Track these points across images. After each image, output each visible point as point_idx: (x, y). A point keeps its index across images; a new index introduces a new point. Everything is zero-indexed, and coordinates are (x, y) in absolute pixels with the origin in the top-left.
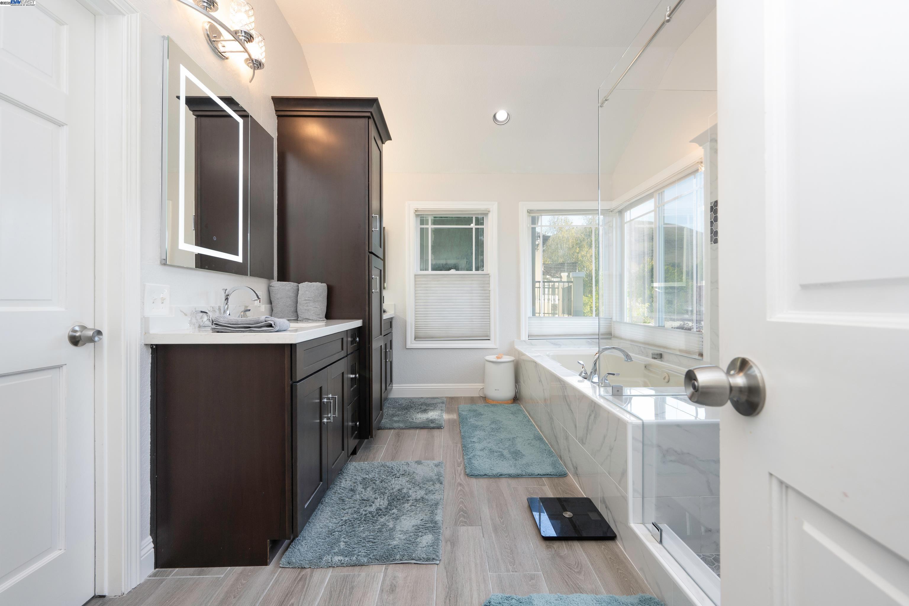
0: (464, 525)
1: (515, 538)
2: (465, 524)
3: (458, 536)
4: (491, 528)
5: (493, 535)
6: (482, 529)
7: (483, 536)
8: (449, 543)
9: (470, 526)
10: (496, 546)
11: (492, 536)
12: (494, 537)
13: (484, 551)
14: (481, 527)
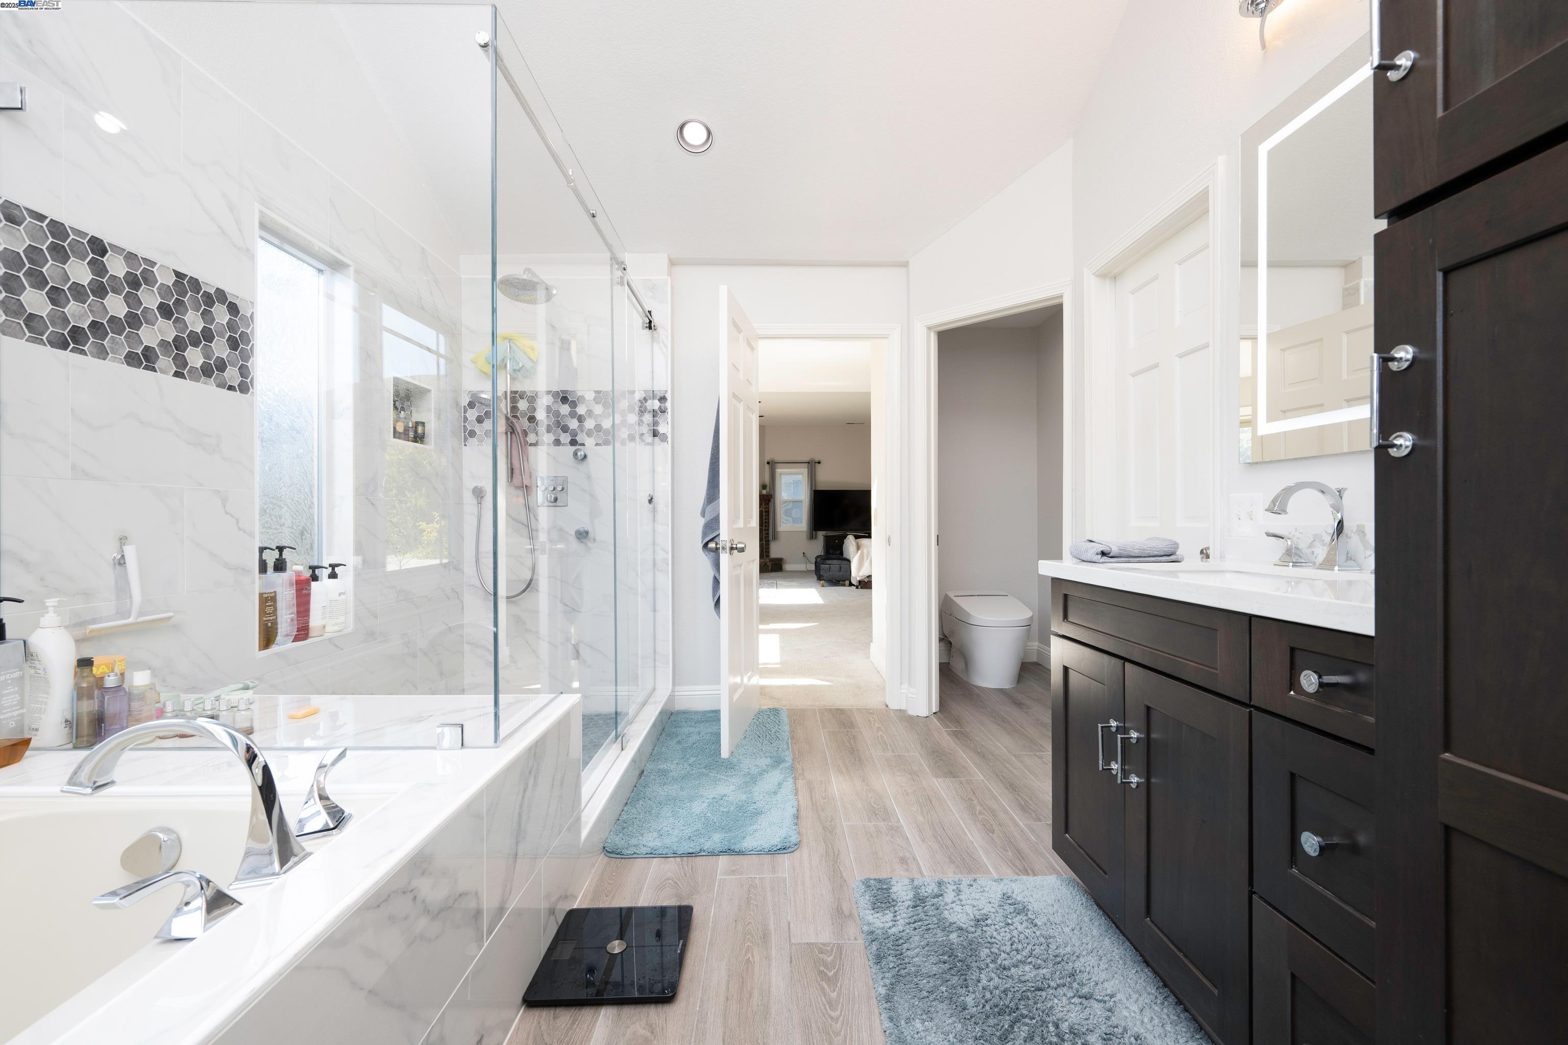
0: (824, 945)
1: (736, 921)
2: (822, 949)
3: (833, 924)
4: (773, 940)
5: (772, 926)
6: (790, 936)
7: (789, 923)
8: (846, 912)
9: (813, 944)
10: (770, 908)
11: (774, 924)
12: (772, 923)
13: (790, 901)
14: (793, 941)
